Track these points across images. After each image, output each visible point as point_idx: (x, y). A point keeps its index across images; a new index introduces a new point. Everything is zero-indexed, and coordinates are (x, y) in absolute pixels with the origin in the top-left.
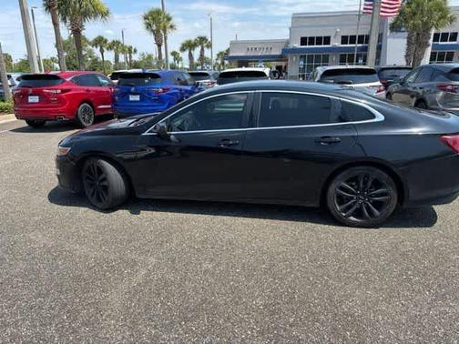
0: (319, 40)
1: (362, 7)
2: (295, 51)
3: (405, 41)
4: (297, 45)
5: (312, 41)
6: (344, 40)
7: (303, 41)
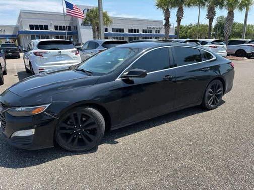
0: (41, 27)
1: (65, 12)
2: (26, 33)
3: (91, 30)
4: (28, 29)
5: (37, 27)
6: (56, 28)
7: (31, 27)
